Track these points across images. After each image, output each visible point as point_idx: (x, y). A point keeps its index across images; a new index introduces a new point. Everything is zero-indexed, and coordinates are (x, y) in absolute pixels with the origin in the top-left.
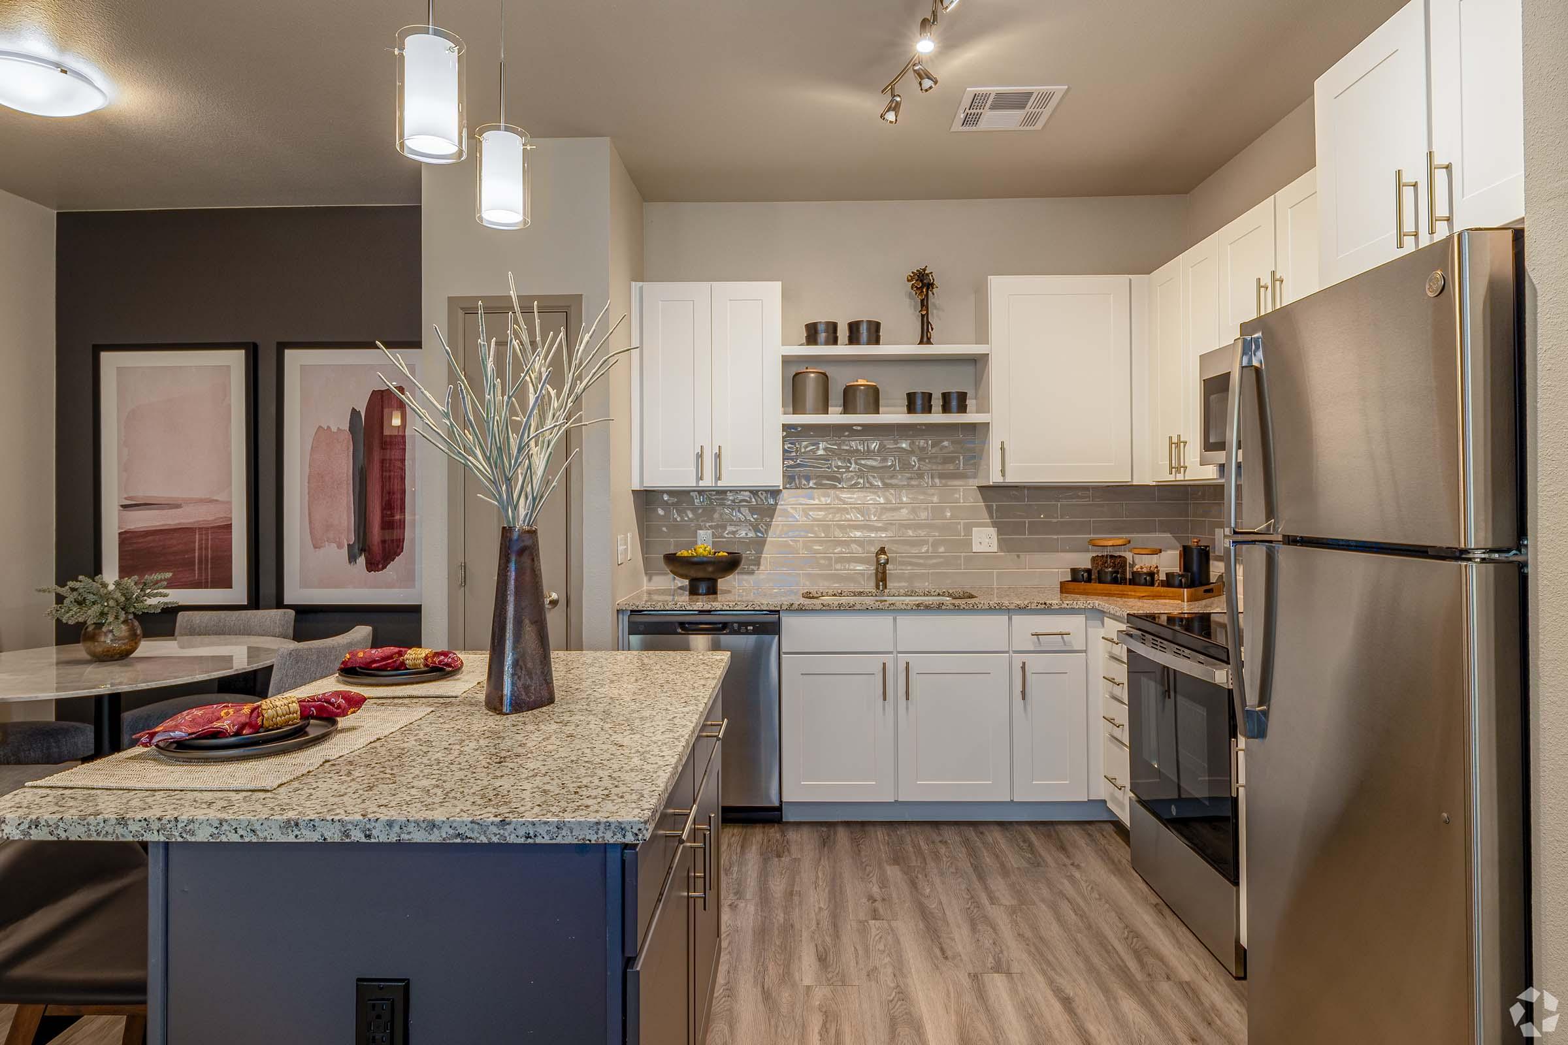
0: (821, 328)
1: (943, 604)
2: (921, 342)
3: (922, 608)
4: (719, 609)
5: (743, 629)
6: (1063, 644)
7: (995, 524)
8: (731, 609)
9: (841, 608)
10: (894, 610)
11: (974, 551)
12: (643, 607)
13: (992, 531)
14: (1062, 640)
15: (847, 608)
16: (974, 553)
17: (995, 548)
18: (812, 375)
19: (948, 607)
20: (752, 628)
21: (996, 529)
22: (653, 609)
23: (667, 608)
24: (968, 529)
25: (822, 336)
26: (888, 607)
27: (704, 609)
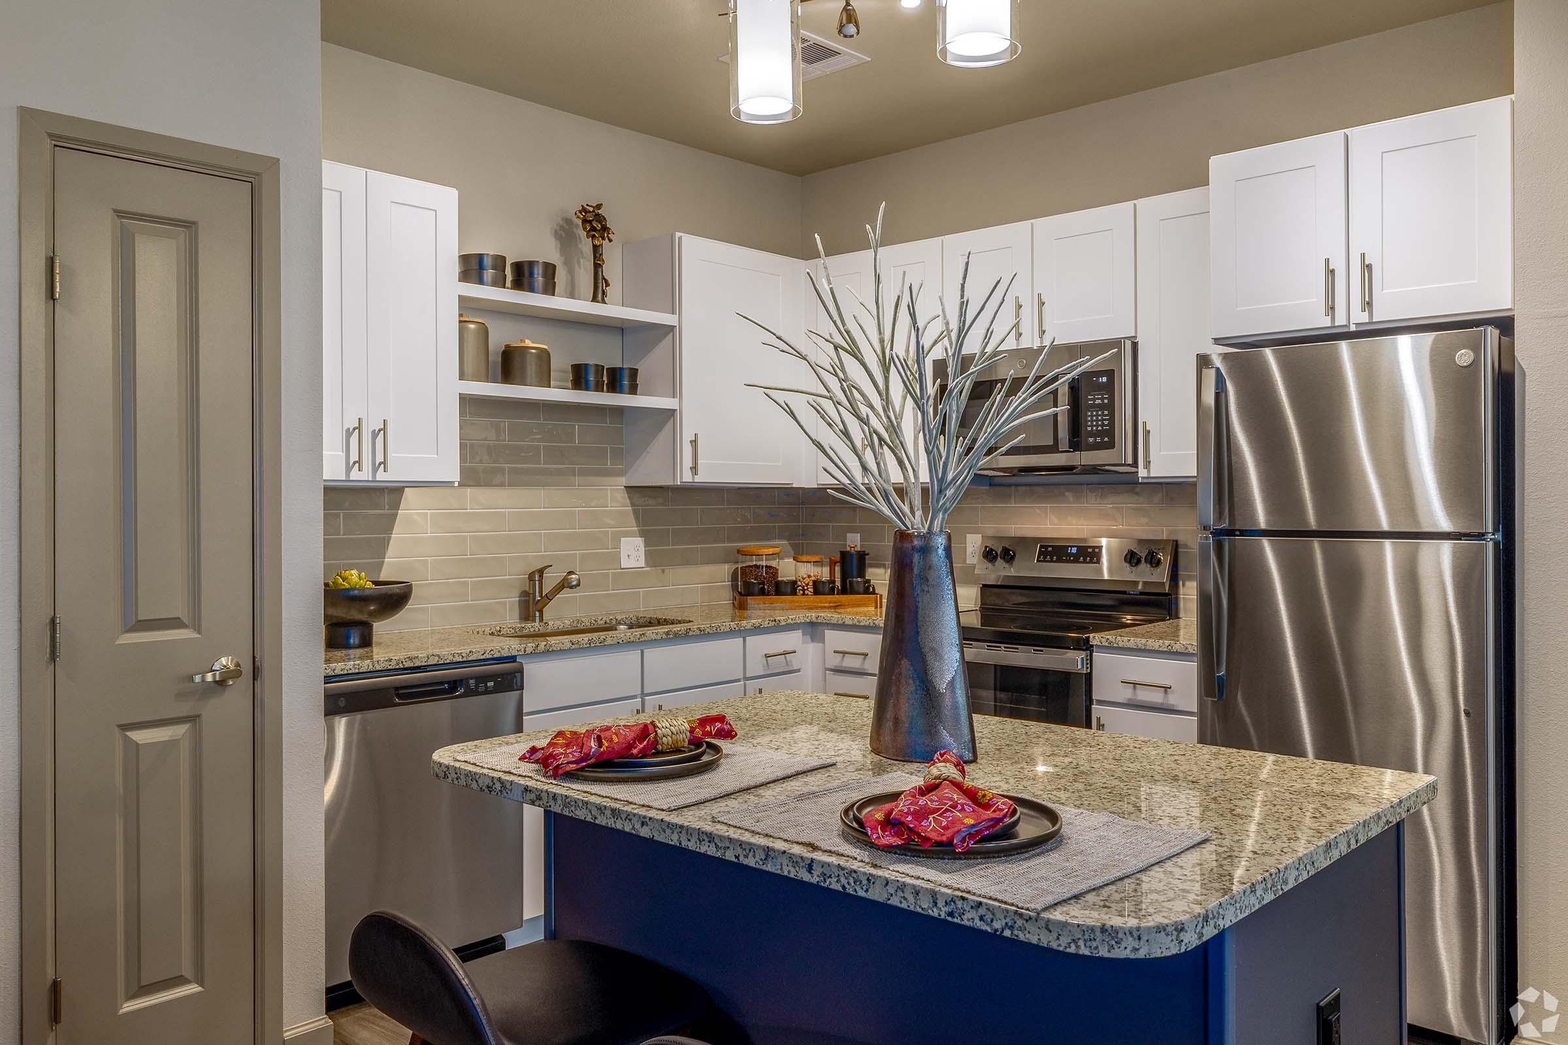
0: (488, 262)
1: (690, 629)
2: (594, 299)
3: (671, 636)
4: (448, 661)
5: (482, 688)
6: (785, 665)
7: (642, 534)
8: (465, 659)
9: (592, 645)
10: (645, 641)
11: (622, 567)
12: (342, 670)
13: (639, 541)
14: (784, 660)
15: (598, 644)
16: (624, 569)
17: (642, 563)
18: (472, 326)
19: (694, 633)
20: (492, 684)
21: (643, 539)
22: (357, 671)
23: (378, 668)
24: (617, 538)
25: (489, 274)
26: (639, 639)
27: (429, 663)
